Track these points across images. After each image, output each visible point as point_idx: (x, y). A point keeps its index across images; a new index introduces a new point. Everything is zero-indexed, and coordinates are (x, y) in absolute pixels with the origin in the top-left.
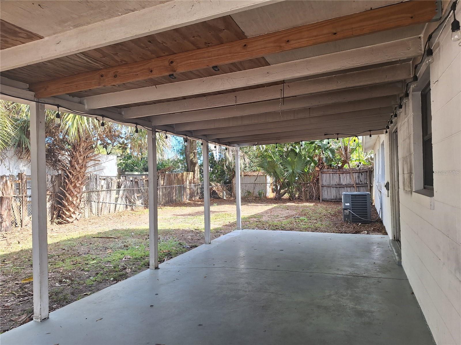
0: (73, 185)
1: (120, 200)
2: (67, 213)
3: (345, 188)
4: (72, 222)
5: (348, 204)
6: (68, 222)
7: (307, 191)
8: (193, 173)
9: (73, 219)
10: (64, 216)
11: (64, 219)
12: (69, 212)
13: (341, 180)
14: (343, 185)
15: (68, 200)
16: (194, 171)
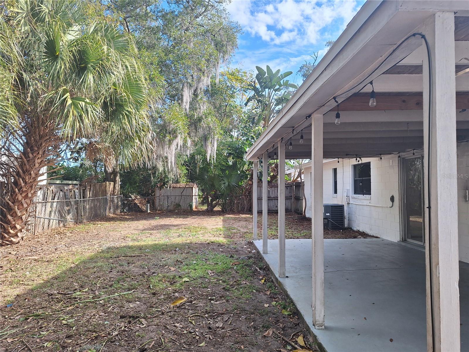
0: (24, 195)
1: (53, 214)
2: (11, 231)
3: (273, 200)
4: (19, 242)
5: (328, 214)
6: (12, 243)
7: (239, 203)
8: (112, 183)
9: (18, 238)
10: (6, 235)
11: (6, 239)
12: (13, 230)
13: (270, 193)
14: (272, 198)
15: (14, 215)
16: (115, 181)
